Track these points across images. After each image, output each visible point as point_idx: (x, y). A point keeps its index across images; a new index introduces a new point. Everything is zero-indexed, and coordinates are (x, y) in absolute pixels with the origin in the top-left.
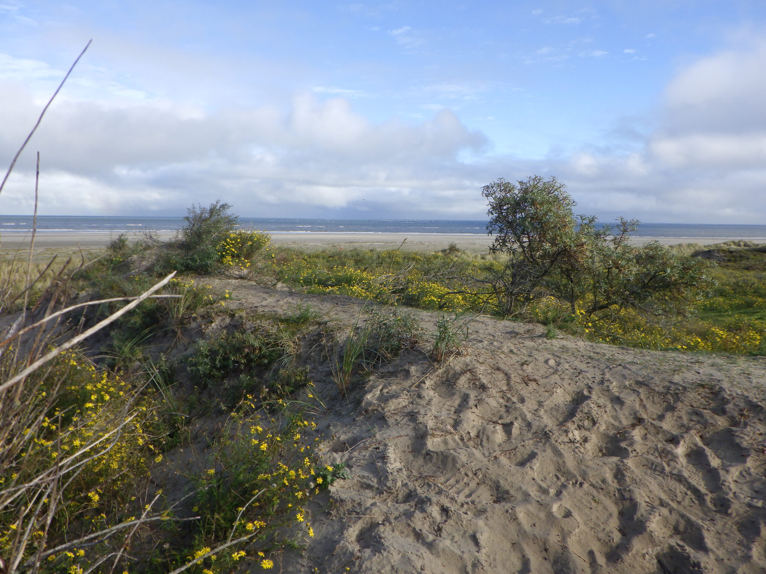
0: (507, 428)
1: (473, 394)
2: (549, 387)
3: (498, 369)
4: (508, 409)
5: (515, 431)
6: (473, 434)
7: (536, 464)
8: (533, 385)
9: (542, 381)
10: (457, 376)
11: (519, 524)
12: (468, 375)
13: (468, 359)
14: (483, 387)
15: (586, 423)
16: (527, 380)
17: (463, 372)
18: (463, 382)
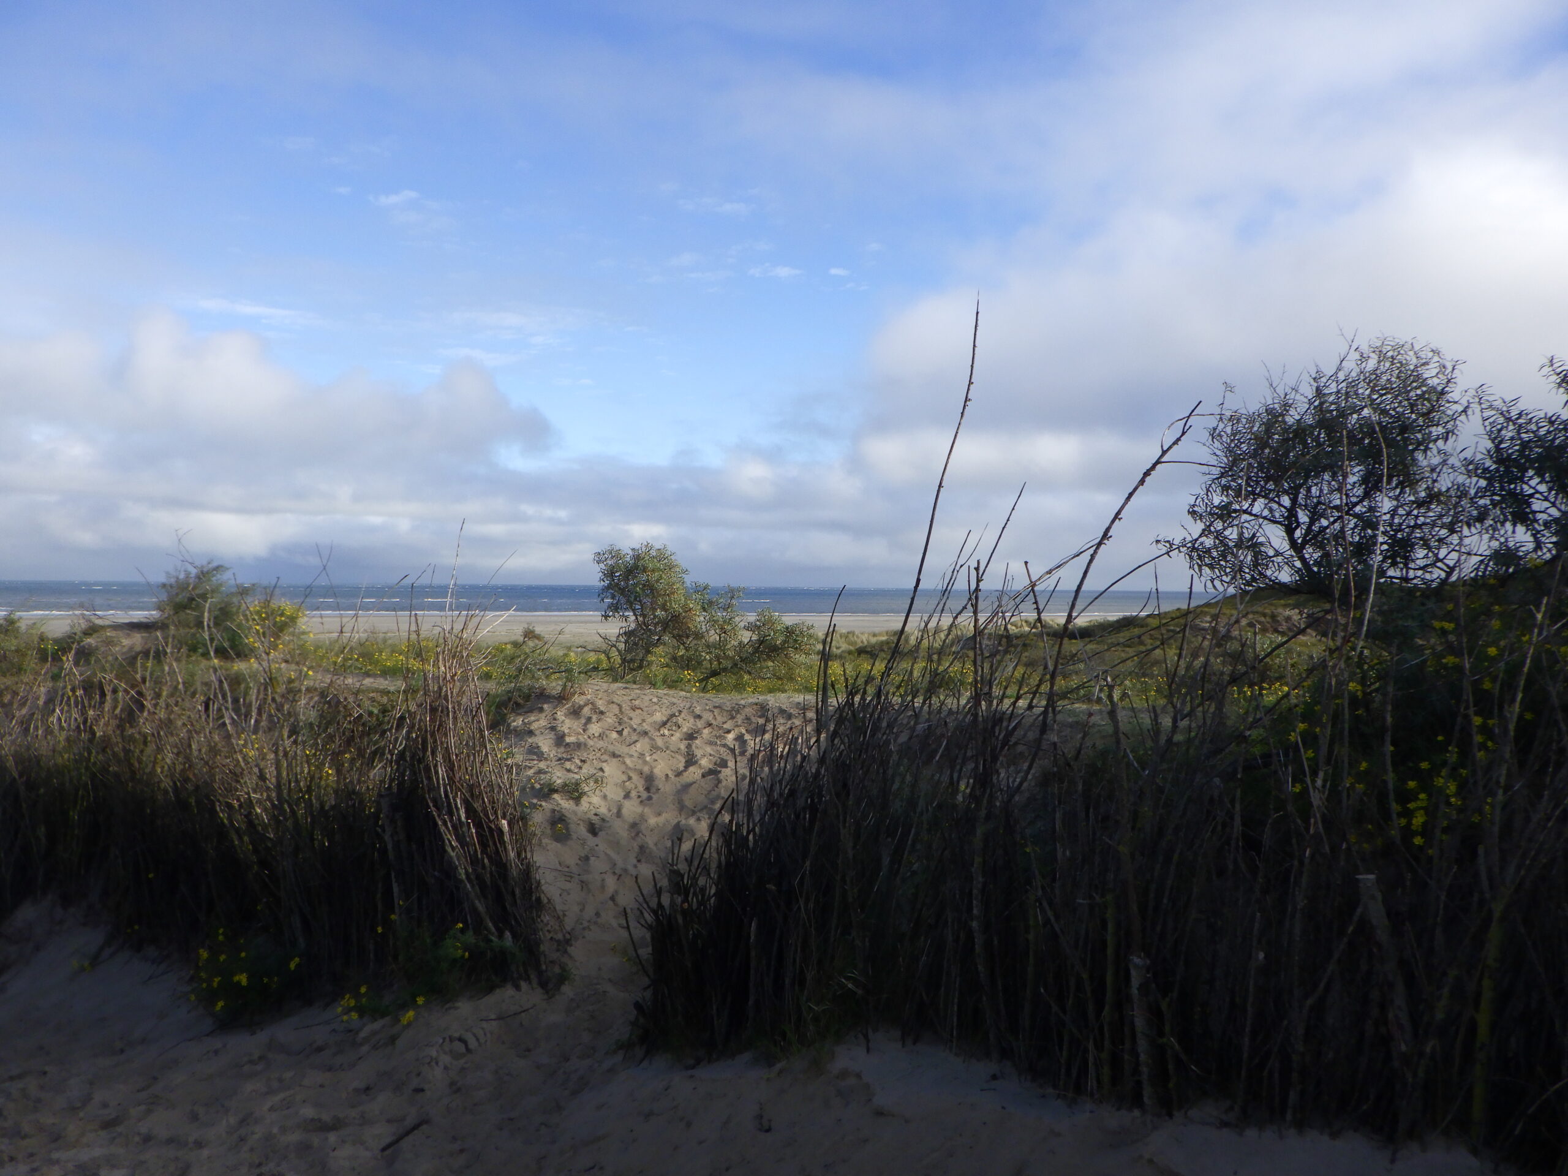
0: (620, 733)
1: (594, 718)
2: (650, 712)
3: (613, 703)
4: (620, 724)
5: (625, 733)
6: (596, 735)
7: (638, 745)
8: (638, 711)
9: (645, 709)
10: (581, 708)
11: (627, 765)
12: (590, 706)
13: (589, 697)
14: (602, 713)
15: (674, 728)
16: (634, 709)
17: (586, 705)
18: (586, 711)
